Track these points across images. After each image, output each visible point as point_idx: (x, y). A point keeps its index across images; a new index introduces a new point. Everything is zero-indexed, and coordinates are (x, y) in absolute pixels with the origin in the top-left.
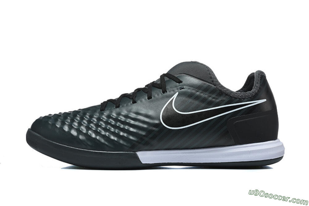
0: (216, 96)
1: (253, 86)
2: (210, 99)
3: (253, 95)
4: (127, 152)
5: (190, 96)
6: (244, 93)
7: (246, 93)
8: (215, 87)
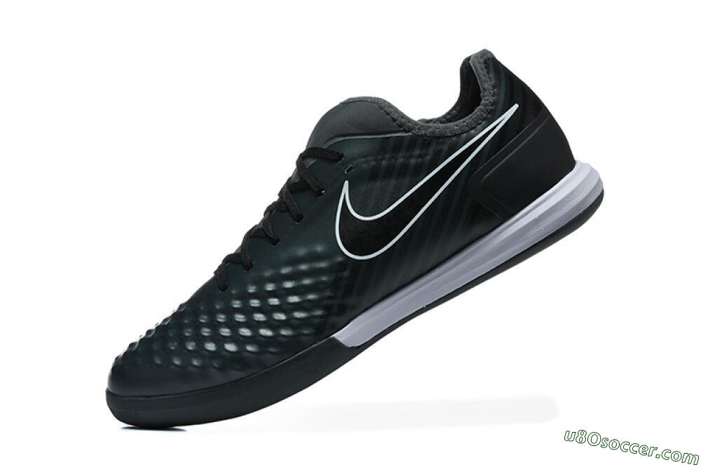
0: (421, 150)
1: (480, 92)
2: (413, 161)
3: (489, 110)
4: (315, 343)
5: (373, 175)
6: (470, 116)
7: (474, 113)
8: (410, 134)
